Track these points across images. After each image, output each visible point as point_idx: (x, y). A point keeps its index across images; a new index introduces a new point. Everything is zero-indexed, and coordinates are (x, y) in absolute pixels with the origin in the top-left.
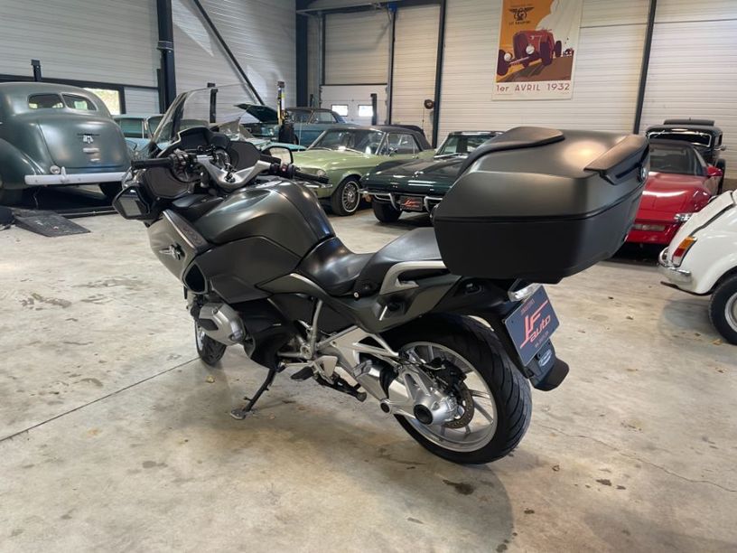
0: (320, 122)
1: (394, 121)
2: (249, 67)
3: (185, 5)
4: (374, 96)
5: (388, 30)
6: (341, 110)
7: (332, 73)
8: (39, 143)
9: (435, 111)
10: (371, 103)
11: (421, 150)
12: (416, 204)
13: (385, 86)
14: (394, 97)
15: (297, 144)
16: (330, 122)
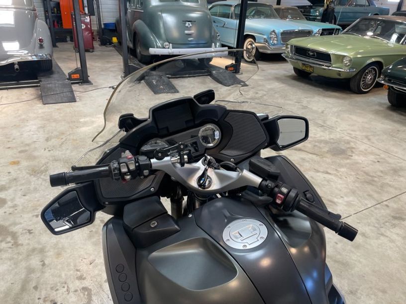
0: (356, 5)
8: (161, 25)
15: (335, 24)
16: (364, 6)
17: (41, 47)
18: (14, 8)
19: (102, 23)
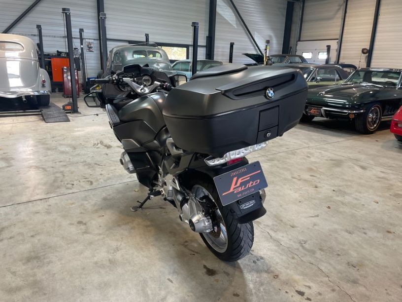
0: (291, 63)
1: (341, 61)
2: (256, 33)
3: (224, 2)
4: (329, 47)
5: (342, 7)
6: (307, 56)
7: (305, 34)
9: (369, 56)
10: (326, 51)
11: (341, 79)
12: (317, 112)
13: (337, 40)
14: (342, 47)
17: (43, 86)
18: (21, 58)
19: (86, 78)
